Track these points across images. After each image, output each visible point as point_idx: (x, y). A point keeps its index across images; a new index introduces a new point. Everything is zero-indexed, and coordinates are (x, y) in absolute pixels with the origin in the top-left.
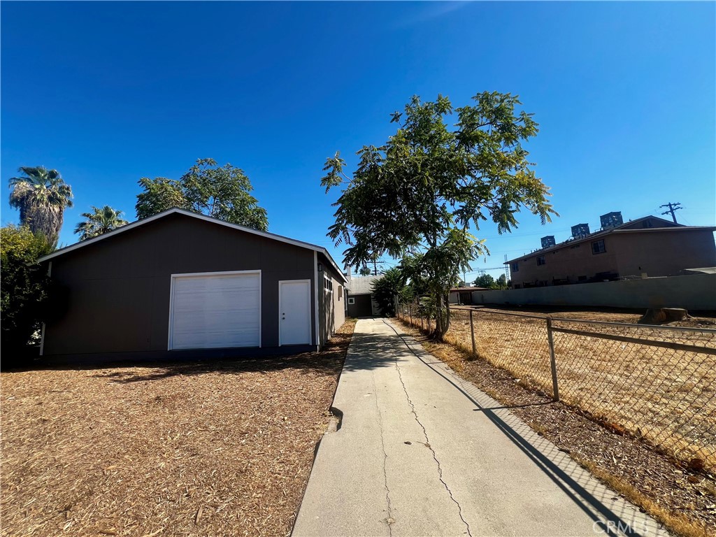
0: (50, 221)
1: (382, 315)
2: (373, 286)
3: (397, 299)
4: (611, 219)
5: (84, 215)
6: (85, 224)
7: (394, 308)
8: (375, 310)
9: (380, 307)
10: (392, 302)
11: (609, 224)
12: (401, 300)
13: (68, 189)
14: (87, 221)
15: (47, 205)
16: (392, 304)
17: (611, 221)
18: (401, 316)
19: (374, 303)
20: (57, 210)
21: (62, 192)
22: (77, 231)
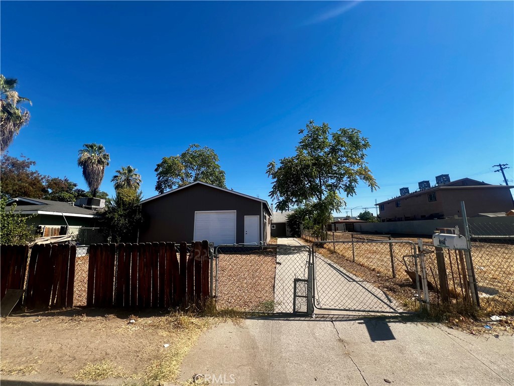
0: (98, 174)
1: (293, 236)
2: (287, 218)
3: (302, 227)
4: (443, 179)
5: (117, 171)
6: (117, 176)
7: (300, 232)
8: (288, 233)
9: (291, 231)
10: (299, 228)
11: (441, 182)
12: (305, 228)
13: (108, 156)
14: (119, 175)
15: (97, 166)
16: (299, 230)
17: (442, 180)
18: (304, 237)
19: (288, 229)
20: (102, 168)
21: (105, 158)
22: (113, 180)
